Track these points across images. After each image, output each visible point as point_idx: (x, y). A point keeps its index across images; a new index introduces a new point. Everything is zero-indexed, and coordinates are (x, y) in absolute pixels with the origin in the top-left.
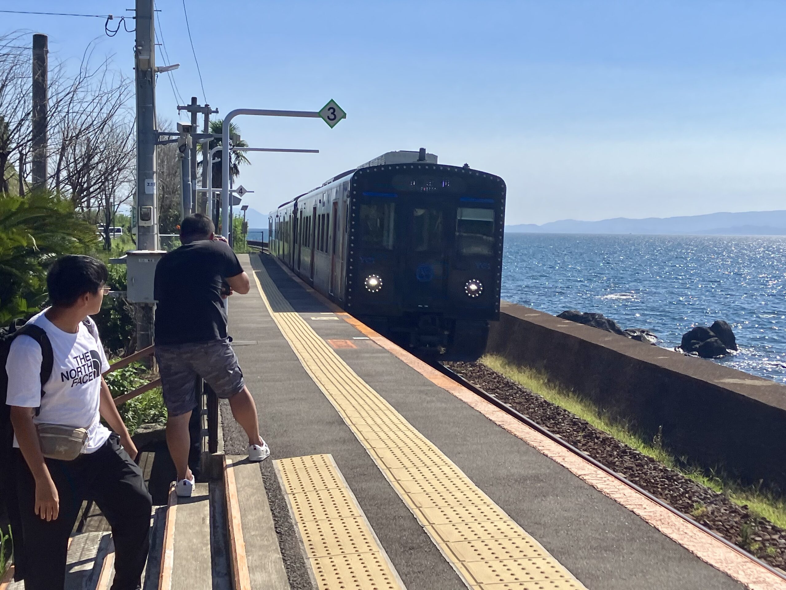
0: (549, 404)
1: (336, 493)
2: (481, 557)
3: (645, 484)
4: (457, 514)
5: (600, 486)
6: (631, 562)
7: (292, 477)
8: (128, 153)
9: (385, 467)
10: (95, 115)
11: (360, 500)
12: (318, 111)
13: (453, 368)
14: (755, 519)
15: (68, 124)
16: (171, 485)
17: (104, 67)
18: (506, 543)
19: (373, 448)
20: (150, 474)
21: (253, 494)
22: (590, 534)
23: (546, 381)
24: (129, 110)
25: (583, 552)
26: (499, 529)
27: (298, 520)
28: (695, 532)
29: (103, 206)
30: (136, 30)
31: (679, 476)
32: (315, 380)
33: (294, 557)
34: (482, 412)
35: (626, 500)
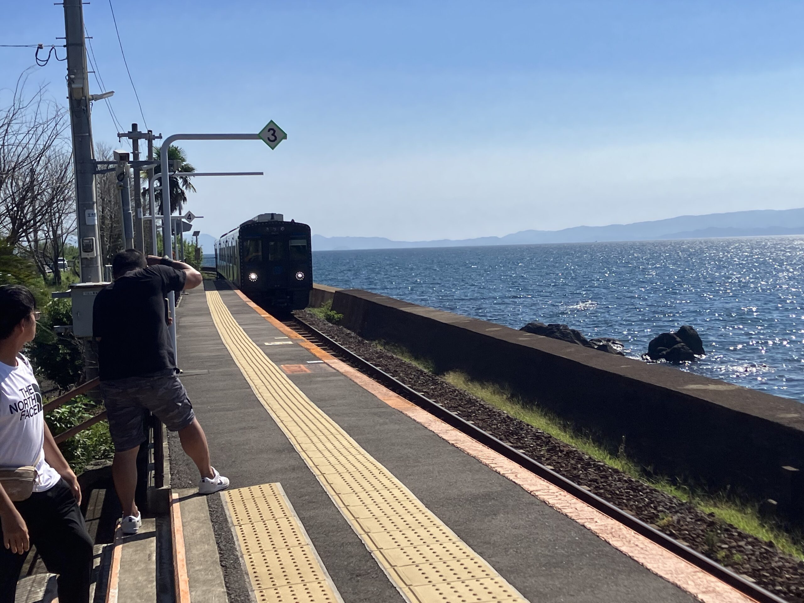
0: (512, 420)
1: (283, 523)
2: (428, 580)
3: (610, 496)
4: (406, 537)
5: (551, 501)
6: (580, 577)
7: (240, 508)
8: (67, 184)
9: (334, 493)
10: (31, 146)
11: (308, 528)
12: (258, 133)
13: (414, 387)
14: (721, 526)
15: (4, 157)
16: (117, 522)
17: (37, 98)
18: (454, 564)
19: (323, 474)
20: (100, 511)
21: (198, 528)
22: (540, 551)
23: (509, 396)
24: (66, 140)
25: (532, 570)
26: (447, 551)
27: (244, 551)
28: (646, 544)
29: (51, 239)
30: (68, 58)
31: (644, 487)
32: (266, 407)
33: (238, 591)
34: (435, 432)
35: (577, 514)
